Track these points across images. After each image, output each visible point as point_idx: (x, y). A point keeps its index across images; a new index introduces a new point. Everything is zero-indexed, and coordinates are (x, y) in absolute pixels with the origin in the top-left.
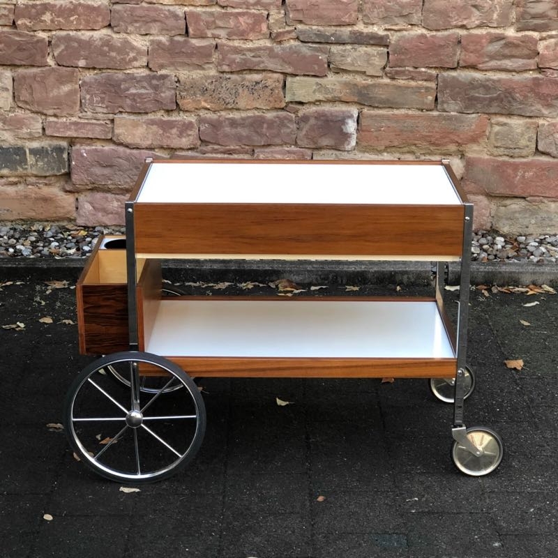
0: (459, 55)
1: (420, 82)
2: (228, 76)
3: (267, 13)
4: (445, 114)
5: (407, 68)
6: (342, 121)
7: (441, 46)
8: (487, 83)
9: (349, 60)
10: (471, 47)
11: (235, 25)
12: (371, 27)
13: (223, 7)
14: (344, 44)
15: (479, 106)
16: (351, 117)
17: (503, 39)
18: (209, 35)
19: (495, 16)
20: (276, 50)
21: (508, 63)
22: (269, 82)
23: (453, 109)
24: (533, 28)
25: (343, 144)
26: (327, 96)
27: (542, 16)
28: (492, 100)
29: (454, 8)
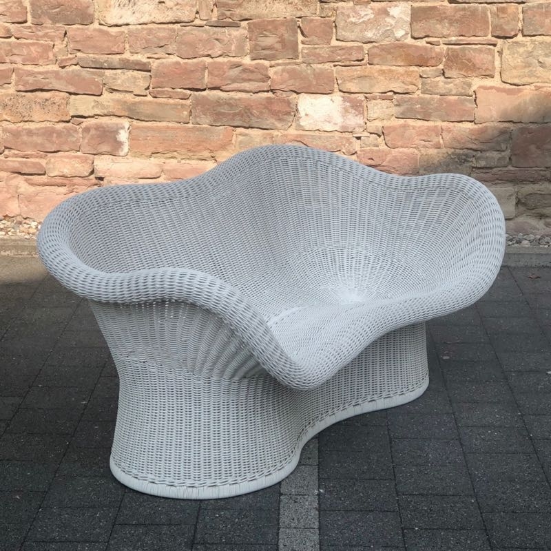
0: (207, 79)
1: (177, 100)
2: (23, 94)
3: (53, 43)
4: (198, 126)
5: (166, 89)
6: (116, 132)
7: (192, 71)
8: (231, 101)
9: (119, 82)
10: (216, 73)
11: (28, 54)
12: (136, 55)
13: (18, 39)
14: (115, 69)
15: (225, 119)
16: (123, 128)
17: (241, 66)
18: (8, 61)
19: (233, 48)
20: (61, 74)
21: (246, 85)
22: (57, 100)
23: (205, 122)
24: (264, 57)
25: (118, 150)
26: (103, 111)
27: (270, 48)
28: (235, 115)
29: (200, 40)
